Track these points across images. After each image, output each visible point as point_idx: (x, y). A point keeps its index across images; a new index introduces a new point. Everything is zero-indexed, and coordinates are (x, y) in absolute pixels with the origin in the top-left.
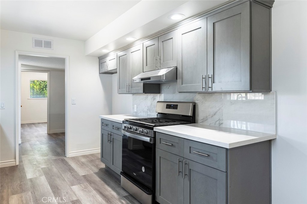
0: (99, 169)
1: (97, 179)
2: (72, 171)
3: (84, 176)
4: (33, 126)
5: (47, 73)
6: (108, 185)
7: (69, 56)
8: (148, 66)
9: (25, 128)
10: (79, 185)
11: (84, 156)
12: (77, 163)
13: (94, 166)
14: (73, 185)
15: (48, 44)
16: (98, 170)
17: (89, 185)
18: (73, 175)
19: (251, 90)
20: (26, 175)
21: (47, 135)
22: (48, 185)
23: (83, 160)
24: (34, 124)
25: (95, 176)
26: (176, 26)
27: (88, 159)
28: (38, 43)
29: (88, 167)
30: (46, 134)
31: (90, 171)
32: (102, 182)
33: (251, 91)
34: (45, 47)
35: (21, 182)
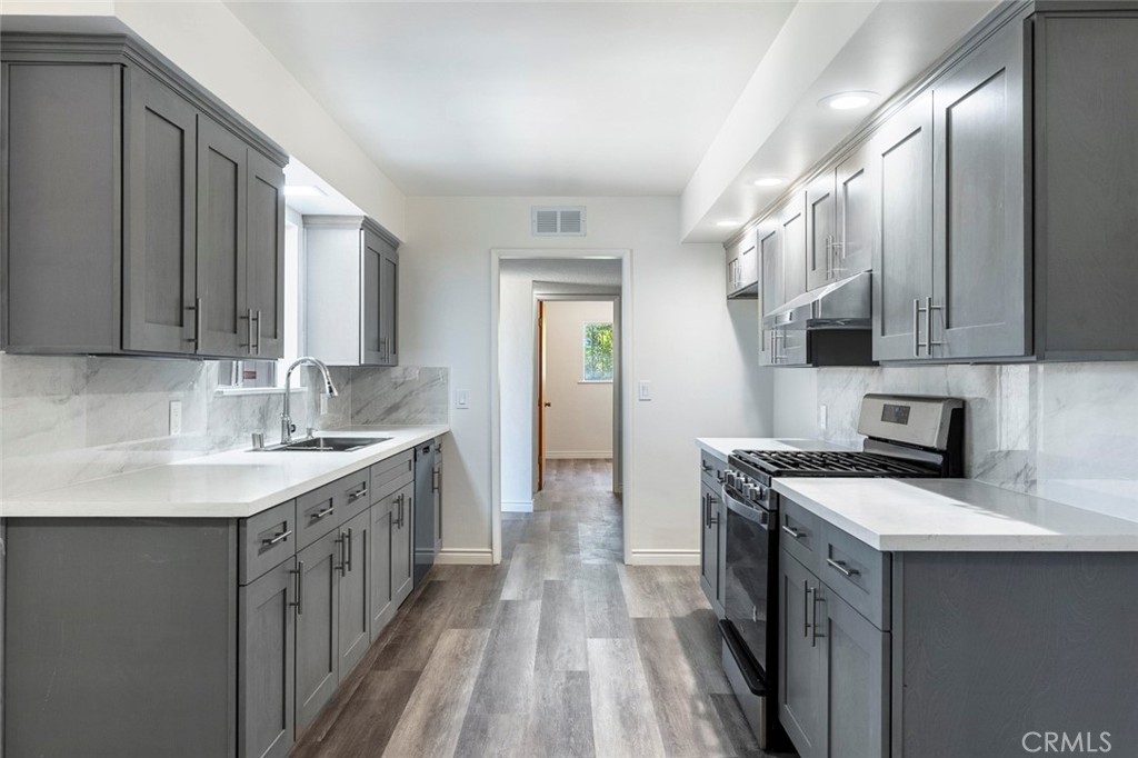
0: (695, 609)
1: (670, 633)
2: (615, 602)
3: (639, 621)
4: (589, 466)
5: (612, 303)
6: (689, 656)
7: (632, 251)
8: (817, 269)
9: (565, 471)
10: (610, 640)
11: (676, 567)
12: (641, 583)
13: (686, 600)
14: (596, 634)
15: (572, 221)
16: (689, 612)
17: (635, 645)
18: (610, 613)
19: (1033, 354)
20: (501, 591)
21: (611, 495)
22: (538, 624)
23: (665, 579)
24: (592, 461)
25: (670, 625)
26: (869, 128)
27: (681, 578)
28: (546, 222)
29: (665, 599)
30: (609, 492)
31: (666, 610)
32: (678, 646)
33: (1034, 358)
34: (562, 230)
35: (482, 604)
